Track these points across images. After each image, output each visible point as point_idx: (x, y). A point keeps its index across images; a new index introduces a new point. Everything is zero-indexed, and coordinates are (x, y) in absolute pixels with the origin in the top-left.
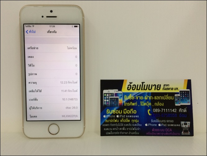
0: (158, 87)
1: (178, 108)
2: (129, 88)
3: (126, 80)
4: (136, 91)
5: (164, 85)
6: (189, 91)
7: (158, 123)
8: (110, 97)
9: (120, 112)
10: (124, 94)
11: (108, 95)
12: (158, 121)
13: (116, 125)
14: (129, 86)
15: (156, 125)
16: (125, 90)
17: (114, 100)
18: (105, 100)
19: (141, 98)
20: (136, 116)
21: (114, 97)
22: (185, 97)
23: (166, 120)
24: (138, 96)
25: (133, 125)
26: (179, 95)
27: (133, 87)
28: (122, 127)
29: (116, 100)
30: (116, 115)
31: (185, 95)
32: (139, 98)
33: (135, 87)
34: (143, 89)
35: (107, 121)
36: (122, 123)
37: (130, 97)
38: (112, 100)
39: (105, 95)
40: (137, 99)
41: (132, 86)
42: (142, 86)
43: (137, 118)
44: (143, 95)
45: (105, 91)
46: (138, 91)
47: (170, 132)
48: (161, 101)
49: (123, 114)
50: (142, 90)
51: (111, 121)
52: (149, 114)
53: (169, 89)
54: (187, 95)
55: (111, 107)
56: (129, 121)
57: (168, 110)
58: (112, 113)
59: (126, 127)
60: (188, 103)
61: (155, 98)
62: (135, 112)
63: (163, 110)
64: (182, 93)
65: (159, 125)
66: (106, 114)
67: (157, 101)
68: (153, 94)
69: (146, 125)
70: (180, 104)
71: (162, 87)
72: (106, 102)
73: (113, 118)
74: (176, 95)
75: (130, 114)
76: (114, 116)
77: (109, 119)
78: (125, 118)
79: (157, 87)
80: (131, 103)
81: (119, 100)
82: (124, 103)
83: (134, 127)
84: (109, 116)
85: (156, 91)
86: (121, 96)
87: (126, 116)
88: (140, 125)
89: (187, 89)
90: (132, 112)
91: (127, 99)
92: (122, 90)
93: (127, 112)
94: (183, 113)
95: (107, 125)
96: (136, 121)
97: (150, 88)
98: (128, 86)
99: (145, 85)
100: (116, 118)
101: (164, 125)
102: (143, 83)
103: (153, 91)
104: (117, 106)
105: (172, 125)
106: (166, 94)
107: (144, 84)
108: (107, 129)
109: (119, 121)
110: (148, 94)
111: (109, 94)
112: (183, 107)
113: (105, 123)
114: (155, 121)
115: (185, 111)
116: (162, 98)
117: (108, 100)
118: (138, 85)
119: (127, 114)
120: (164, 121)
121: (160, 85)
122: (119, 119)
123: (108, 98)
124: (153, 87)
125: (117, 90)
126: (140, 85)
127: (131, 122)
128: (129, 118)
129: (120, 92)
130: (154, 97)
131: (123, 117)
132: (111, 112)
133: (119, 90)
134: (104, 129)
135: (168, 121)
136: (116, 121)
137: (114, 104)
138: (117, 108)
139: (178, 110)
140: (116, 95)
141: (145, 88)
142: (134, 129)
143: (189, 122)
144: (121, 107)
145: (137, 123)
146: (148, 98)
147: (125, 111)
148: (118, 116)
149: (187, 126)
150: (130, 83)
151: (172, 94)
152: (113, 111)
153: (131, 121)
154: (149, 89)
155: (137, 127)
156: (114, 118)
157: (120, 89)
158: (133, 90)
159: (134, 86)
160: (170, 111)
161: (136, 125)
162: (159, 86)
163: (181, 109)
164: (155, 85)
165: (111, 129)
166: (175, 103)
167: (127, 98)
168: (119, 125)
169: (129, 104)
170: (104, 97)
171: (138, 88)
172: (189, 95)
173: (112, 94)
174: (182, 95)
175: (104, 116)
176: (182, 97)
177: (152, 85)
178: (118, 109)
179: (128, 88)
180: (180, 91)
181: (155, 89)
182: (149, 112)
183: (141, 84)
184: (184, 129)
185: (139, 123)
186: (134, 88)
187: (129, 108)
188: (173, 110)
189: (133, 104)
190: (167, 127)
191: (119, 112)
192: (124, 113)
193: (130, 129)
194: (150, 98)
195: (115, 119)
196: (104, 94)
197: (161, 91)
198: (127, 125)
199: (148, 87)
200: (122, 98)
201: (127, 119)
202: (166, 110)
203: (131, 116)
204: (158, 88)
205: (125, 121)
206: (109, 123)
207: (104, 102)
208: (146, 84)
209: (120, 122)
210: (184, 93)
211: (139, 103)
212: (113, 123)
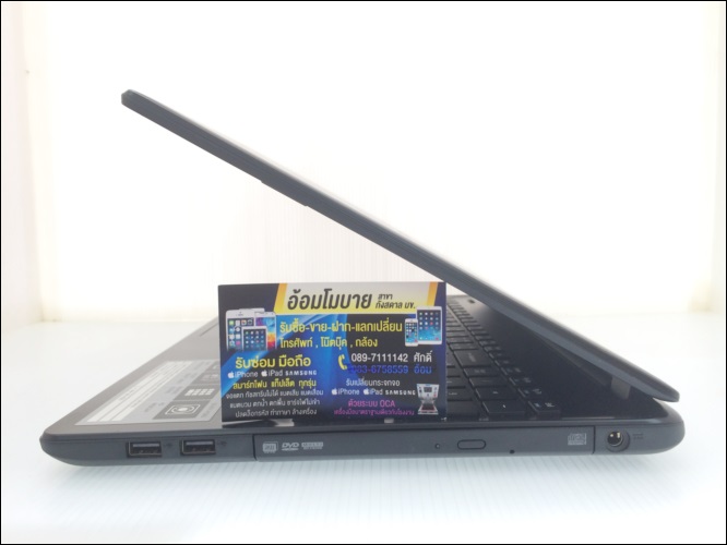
0: (364, 301)
1: (411, 351)
2: (292, 305)
3: (285, 285)
4: (310, 312)
5: (381, 296)
6: (439, 311)
7: (362, 388)
8: (244, 328)
9: (271, 363)
10: (280, 319)
11: (238, 323)
12: (362, 382)
13: (261, 394)
14: (293, 300)
15: (357, 392)
16: (281, 308)
17: (255, 335)
18: (232, 337)
19: (323, 328)
20: (310, 373)
21: (255, 327)
22: (429, 325)
23: (382, 379)
24: (315, 323)
25: (303, 393)
26: (415, 320)
27: (302, 303)
28: (275, 399)
29: (260, 335)
30: (259, 370)
31: (429, 321)
32: (316, 328)
33: (308, 302)
34: (327, 305)
35: (236, 386)
36: (275, 388)
37: (296, 326)
38: (250, 335)
39: (232, 323)
40: (313, 330)
41: (300, 300)
42: (327, 297)
43: (313, 377)
44: (327, 320)
45: (230, 314)
46: (314, 312)
47: (390, 409)
48: (371, 335)
49: (277, 368)
50: (324, 307)
51: (248, 385)
52: (342, 367)
53: (391, 305)
54: (434, 321)
55: (248, 352)
56: (292, 384)
57: (387, 358)
58: (248, 367)
59: (285, 399)
60: (437, 339)
61: (358, 328)
62: (307, 362)
63: (377, 358)
64: (424, 316)
65: (366, 392)
66: (235, 370)
67: (361, 335)
68: (353, 319)
69: (334, 392)
70: (416, 341)
71: (375, 300)
72: (235, 340)
73: (252, 379)
74: (407, 321)
75: (294, 368)
76: (256, 374)
77: (242, 380)
78: (283, 378)
79: (361, 300)
80: (298, 340)
81: (268, 334)
82: (279, 342)
83: (303, 398)
84: (241, 374)
85: (361, 311)
86: (273, 325)
87: (284, 373)
88: (320, 393)
89: (436, 305)
90: (299, 361)
91: (288, 331)
92: (275, 309)
93: (288, 363)
94: (423, 364)
95: (237, 396)
96: (310, 383)
97: (345, 304)
98: (291, 298)
99: (332, 296)
100: (260, 378)
101: (378, 393)
102: (327, 291)
103: (352, 310)
104: (263, 349)
105: (396, 392)
106: (383, 317)
107: (330, 293)
108: (238, 405)
109: (269, 385)
110: (340, 317)
111: (240, 320)
112: (423, 349)
113: (232, 391)
114: (355, 383)
115: (428, 358)
116: (374, 327)
117: (238, 336)
118: (314, 297)
119: (287, 368)
120: (379, 383)
121: (371, 296)
122: (269, 379)
123: (238, 330)
124: (353, 302)
125: (263, 310)
126: (321, 296)
127: (297, 387)
128: (292, 378)
129: (269, 314)
130: (353, 325)
131: (277, 374)
132: (247, 364)
133: (266, 311)
134: (232, 406)
135: (386, 383)
136: (260, 385)
137: (255, 344)
138: (261, 353)
139: (411, 358)
140: (260, 321)
141: (333, 304)
142: (304, 403)
143: (437, 386)
144: (274, 352)
145: (313, 387)
146: (340, 328)
147: (283, 359)
148: (264, 374)
149: (431, 395)
150: (295, 291)
151: (399, 319)
152: (254, 362)
153: (297, 383)
154: (342, 306)
155: (311, 397)
156: (255, 378)
157: (270, 308)
158: (302, 307)
159: (305, 299)
160: (392, 358)
161: (308, 393)
162: (367, 298)
163: (418, 354)
164: (358, 296)
165: (248, 405)
166: (406, 340)
167: (286, 330)
168: (268, 394)
169: (292, 344)
170: (230, 327)
171: (316, 304)
172: (439, 321)
173: (249, 321)
174: (424, 321)
175: (231, 375)
176: (423, 325)
177: (350, 296)
178: (266, 357)
179: (290, 303)
180: (419, 311)
181: (357, 307)
182: (343, 361)
183: (324, 294)
184: (423, 402)
185: (318, 388)
186: (304, 305)
187: (292, 353)
188: (400, 358)
189: (303, 344)
190: (385, 397)
191: (267, 363)
192: (281, 365)
193: (294, 403)
194: (344, 329)
195: (259, 381)
196: (229, 320)
197: (373, 310)
198: (288, 393)
199: (342, 301)
200: (275, 328)
201: (288, 379)
202: (382, 358)
203: (296, 373)
204: (366, 304)
205: (284, 384)
206: (244, 391)
207: (230, 340)
208: (334, 293)
209: (269, 388)
210: (429, 316)
211: (316, 341)
212: (252, 390)
